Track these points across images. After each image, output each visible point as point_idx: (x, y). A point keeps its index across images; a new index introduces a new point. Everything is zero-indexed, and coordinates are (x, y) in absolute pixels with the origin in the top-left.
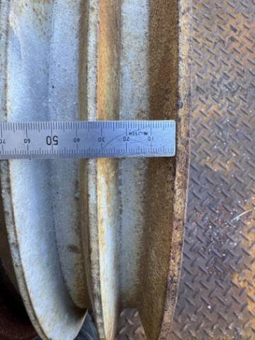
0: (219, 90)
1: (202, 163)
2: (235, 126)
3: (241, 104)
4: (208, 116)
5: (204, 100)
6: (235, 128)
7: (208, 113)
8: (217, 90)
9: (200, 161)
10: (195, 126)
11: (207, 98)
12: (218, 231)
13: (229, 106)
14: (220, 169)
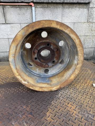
0: (85, 113)
1: (49, 109)
2: (70, 121)
3: (82, 124)
4: (71, 110)
5: (77, 108)
6: (69, 121)
7: (72, 110)
8: (84, 112)
9: (50, 108)
10: (64, 106)
11: (79, 109)
12: (20, 116)
13: (79, 118)
14: (48, 116)
